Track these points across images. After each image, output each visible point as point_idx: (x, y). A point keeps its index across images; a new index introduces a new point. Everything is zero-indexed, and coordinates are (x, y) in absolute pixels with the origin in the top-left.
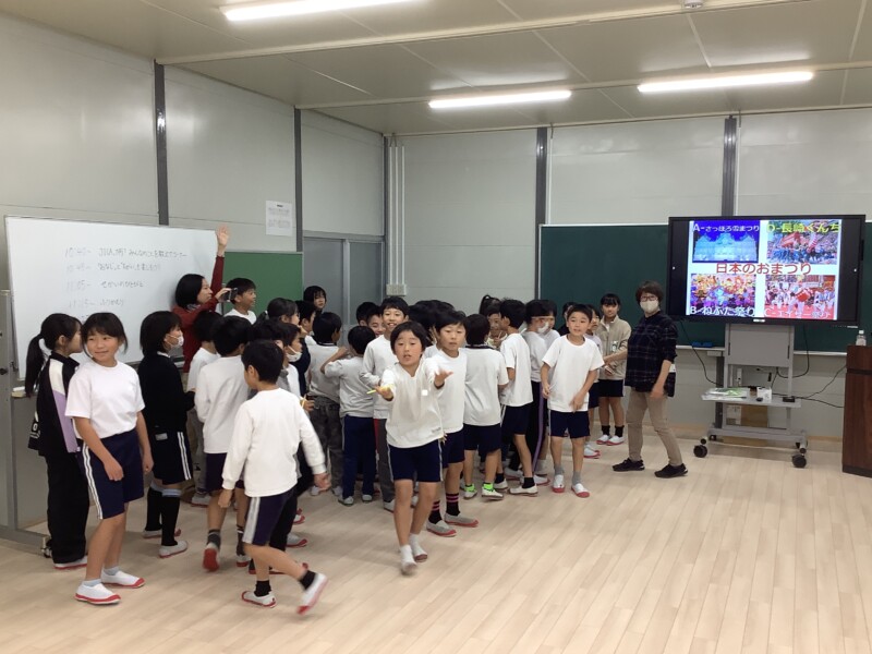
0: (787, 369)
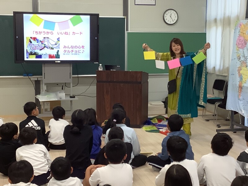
0: (70, 83)
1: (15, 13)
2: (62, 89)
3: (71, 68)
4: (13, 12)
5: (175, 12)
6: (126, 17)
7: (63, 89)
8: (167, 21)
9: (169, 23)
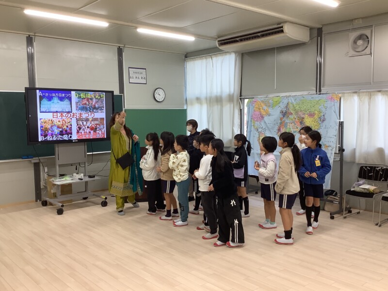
0: (85, 162)
1: (26, 89)
2: (76, 169)
3: (86, 146)
4: (25, 88)
5: (162, 91)
6: (123, 95)
7: (78, 168)
8: (157, 99)
9: (158, 100)
